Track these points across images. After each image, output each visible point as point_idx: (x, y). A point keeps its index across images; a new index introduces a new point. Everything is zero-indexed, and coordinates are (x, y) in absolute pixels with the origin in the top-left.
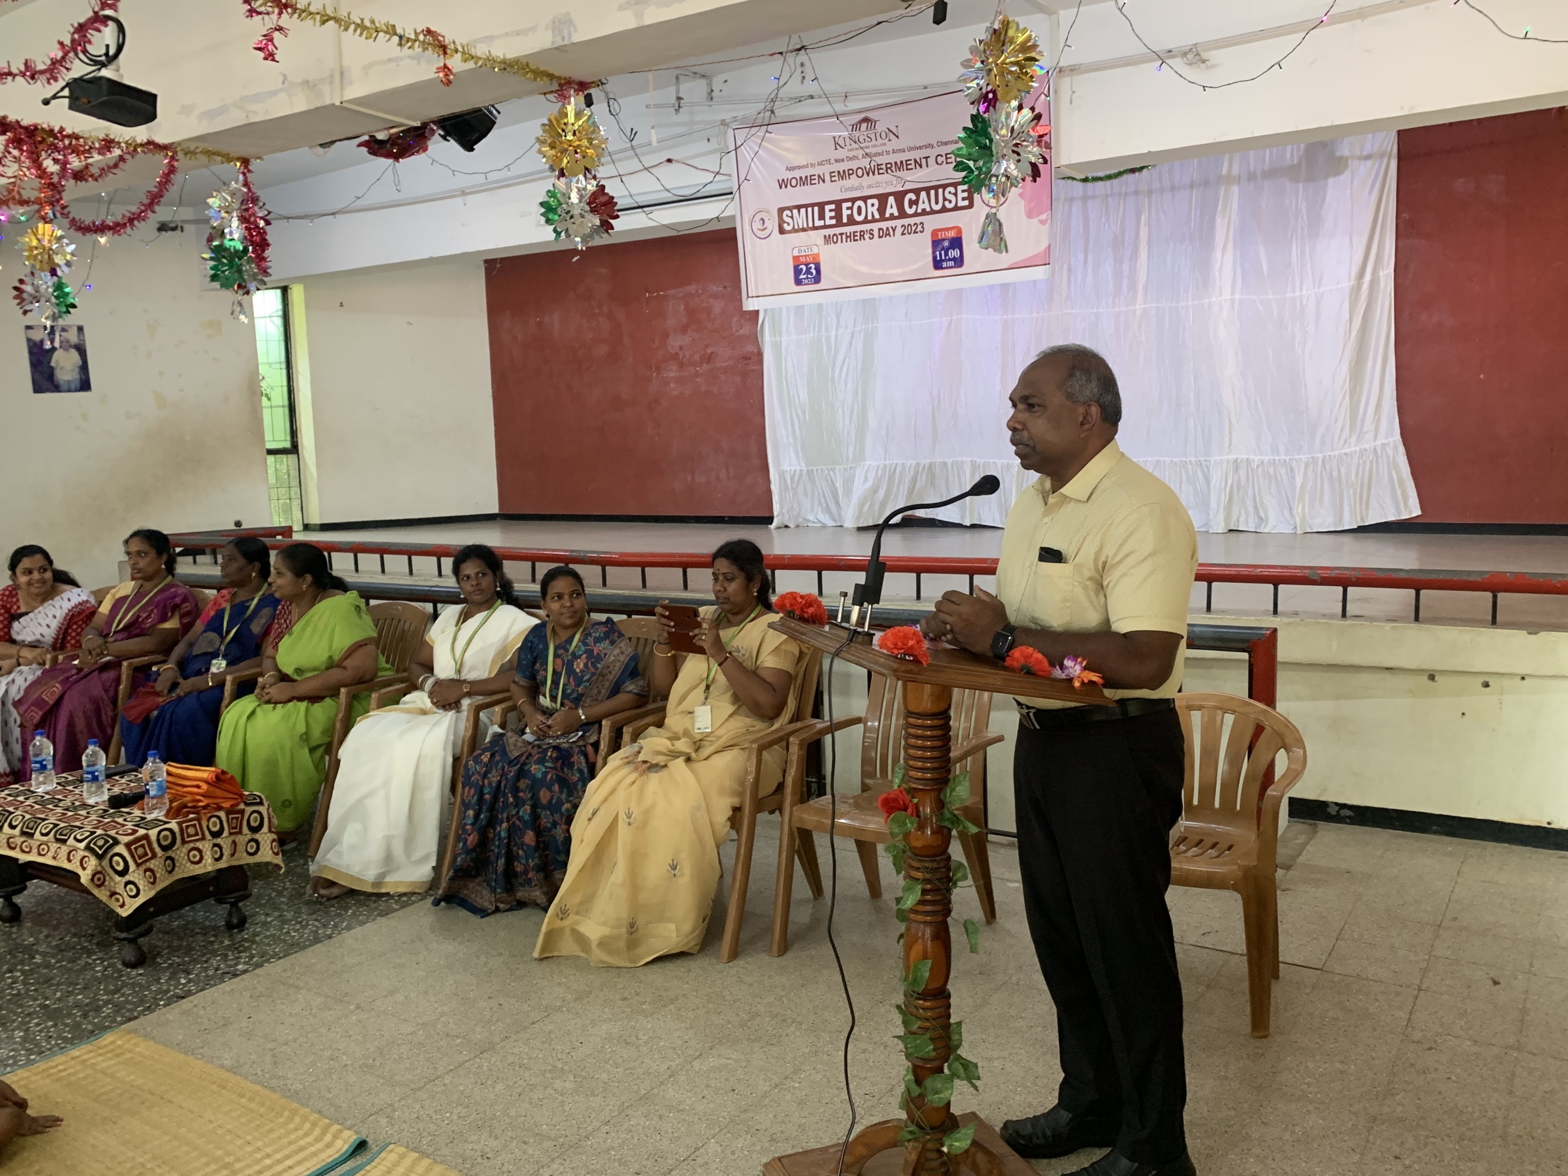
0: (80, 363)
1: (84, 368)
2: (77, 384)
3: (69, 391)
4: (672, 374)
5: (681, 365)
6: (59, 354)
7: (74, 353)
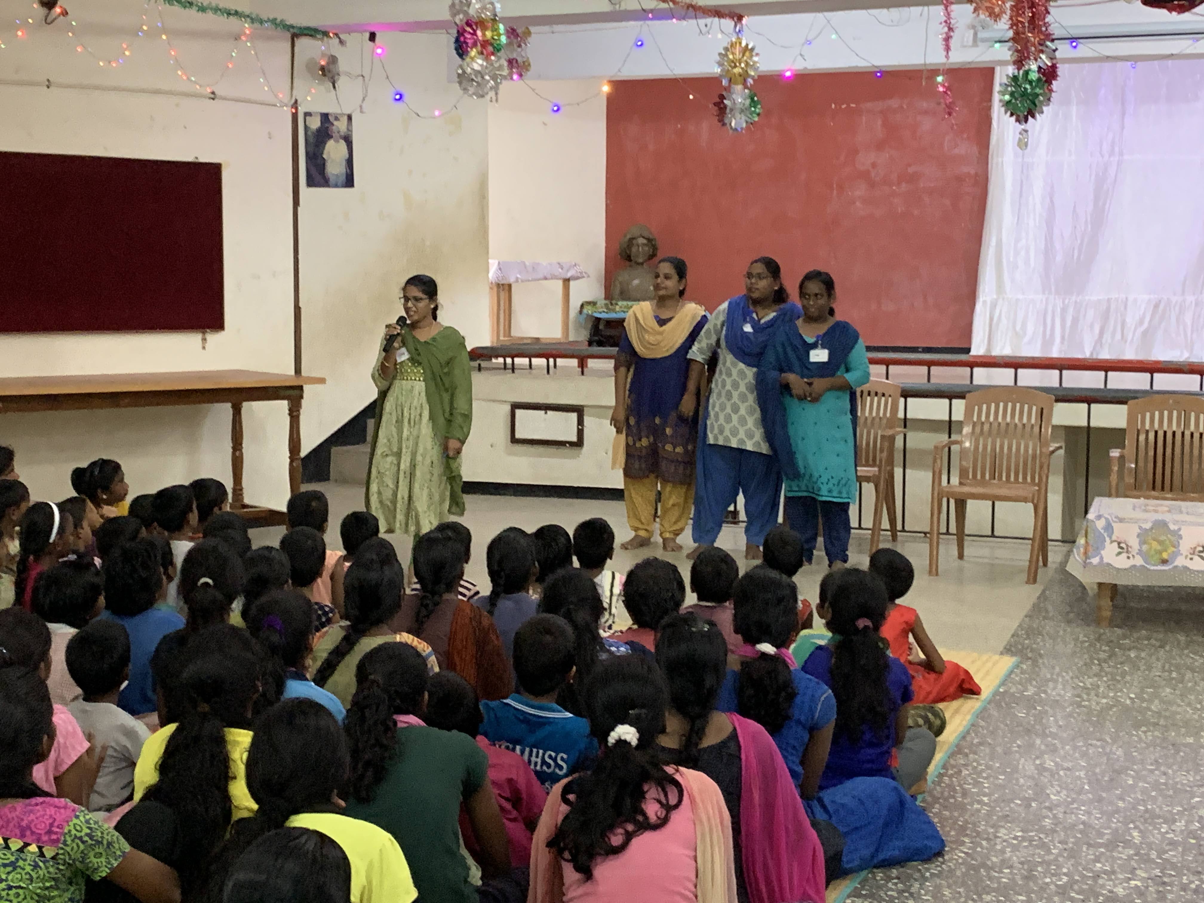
0: (347, 156)
1: (350, 162)
3: (336, 186)
4: (858, 193)
5: (872, 185)
6: (330, 145)
7: (343, 144)
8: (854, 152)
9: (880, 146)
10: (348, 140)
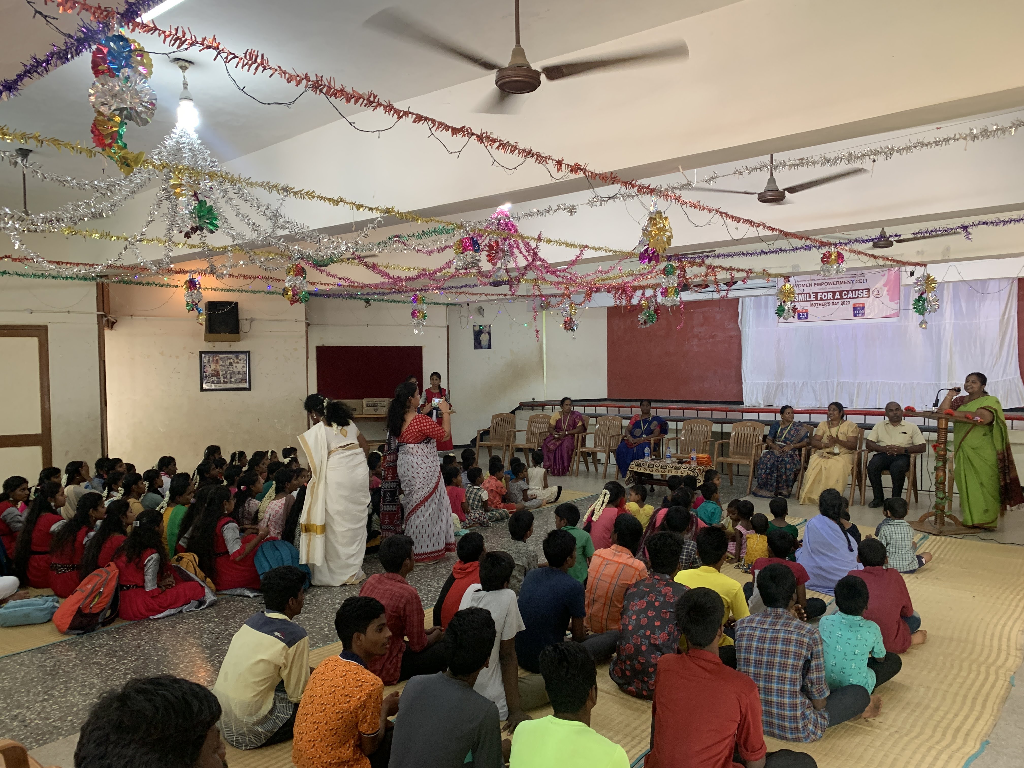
0: (489, 339)
2: (487, 346)
3: (485, 348)
4: (694, 343)
5: (700, 339)
6: (483, 335)
7: (487, 335)
8: (694, 327)
9: (702, 325)
10: (489, 333)
